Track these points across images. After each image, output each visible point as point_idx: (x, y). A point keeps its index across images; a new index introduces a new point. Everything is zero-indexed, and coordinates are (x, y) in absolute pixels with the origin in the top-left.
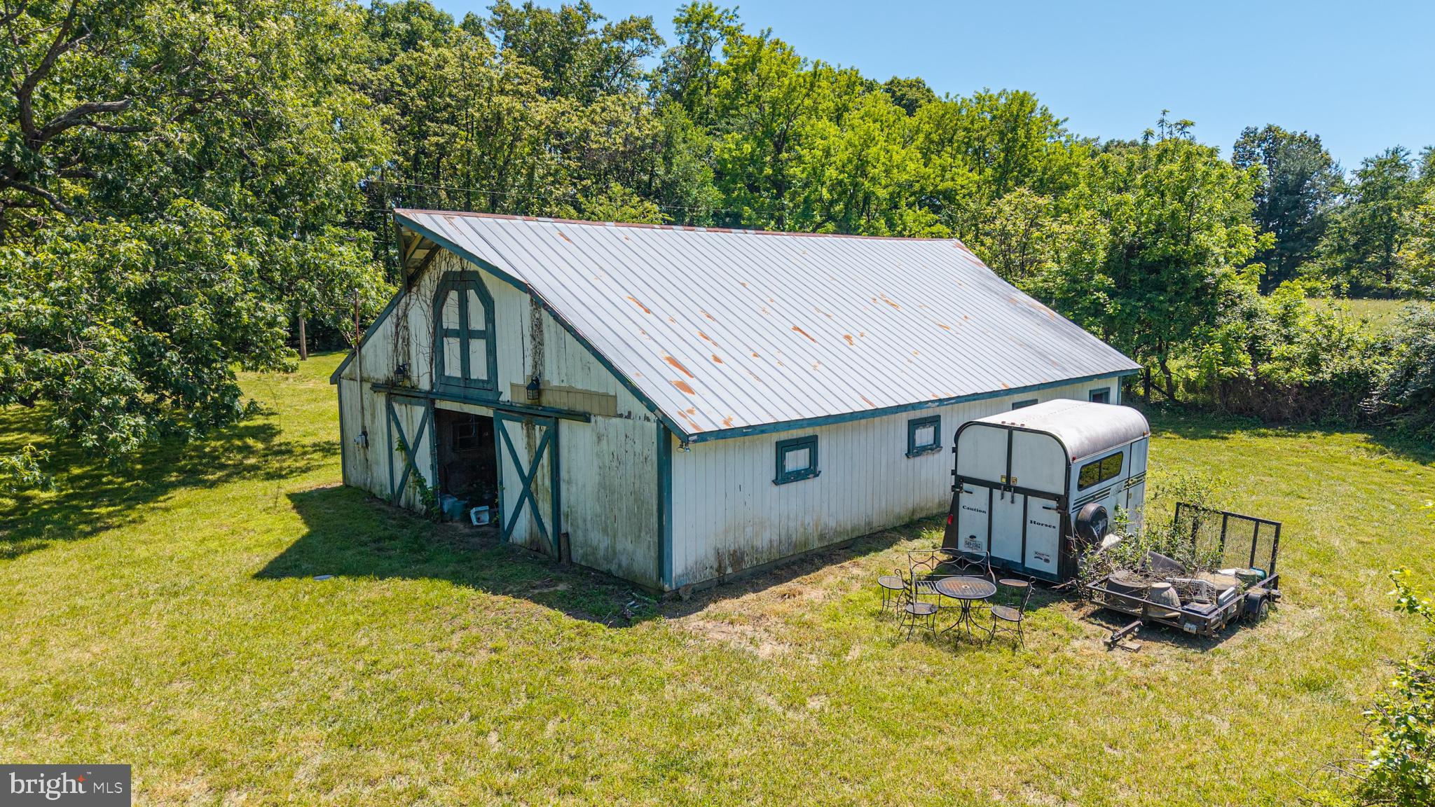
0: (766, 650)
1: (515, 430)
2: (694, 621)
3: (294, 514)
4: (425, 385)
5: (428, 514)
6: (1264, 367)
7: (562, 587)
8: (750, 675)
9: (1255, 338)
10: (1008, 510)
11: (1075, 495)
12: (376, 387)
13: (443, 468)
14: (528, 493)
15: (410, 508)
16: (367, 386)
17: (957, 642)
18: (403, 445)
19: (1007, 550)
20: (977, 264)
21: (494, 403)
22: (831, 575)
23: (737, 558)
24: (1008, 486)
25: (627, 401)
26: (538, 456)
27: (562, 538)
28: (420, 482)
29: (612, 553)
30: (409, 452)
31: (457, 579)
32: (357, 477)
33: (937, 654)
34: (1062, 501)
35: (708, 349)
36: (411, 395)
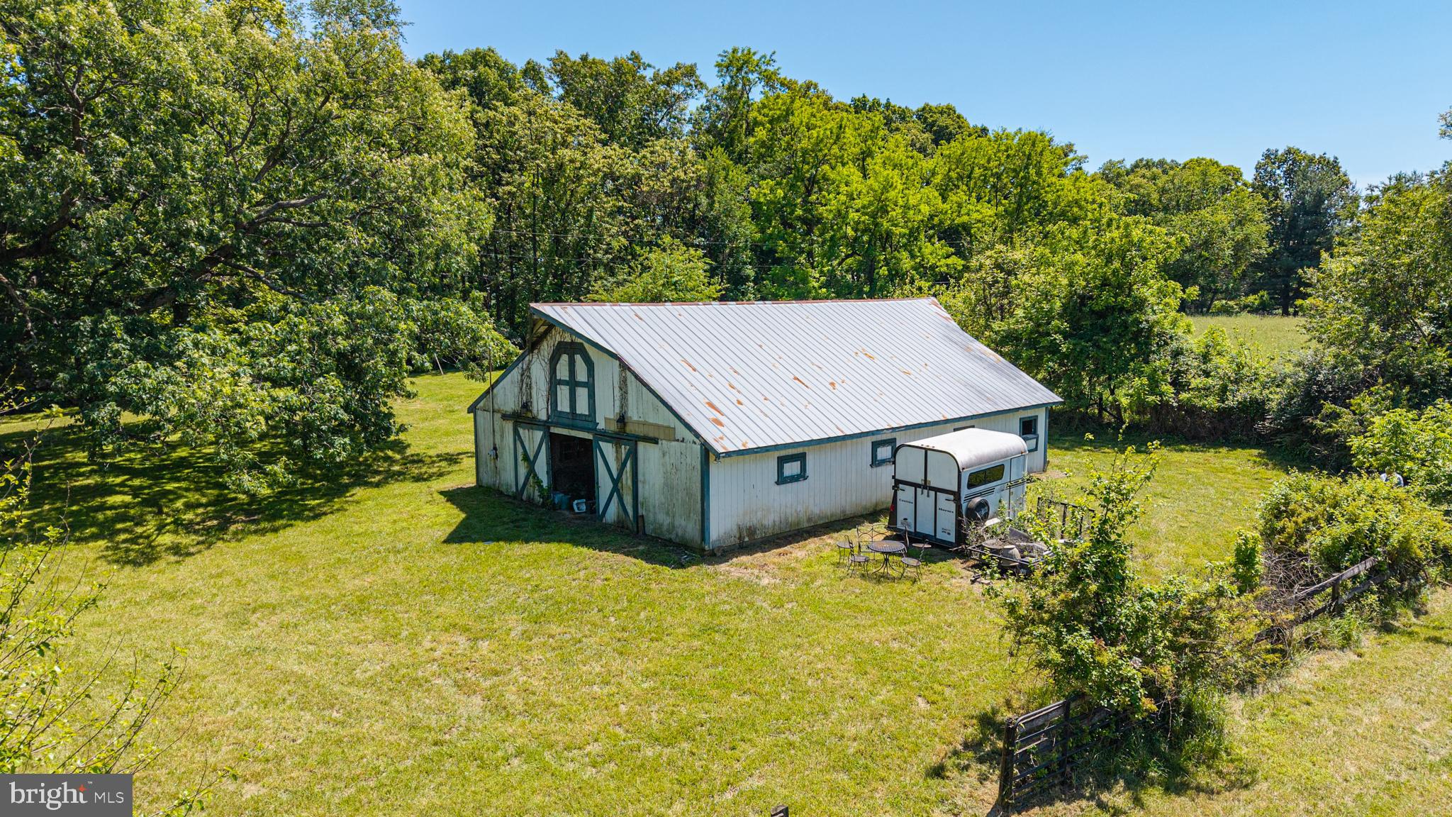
0: (765, 582)
1: (608, 448)
2: (723, 567)
3: (449, 504)
4: (543, 416)
5: (544, 505)
6: (1184, 396)
7: (641, 548)
8: (754, 592)
9: (1179, 373)
10: (926, 500)
11: (965, 492)
12: (505, 417)
13: (554, 473)
14: (616, 489)
15: (530, 500)
16: (498, 416)
17: (880, 578)
18: (526, 458)
19: (926, 528)
20: (946, 318)
21: (593, 429)
22: (812, 543)
23: (751, 531)
24: (925, 486)
25: (681, 432)
26: (624, 465)
27: (639, 518)
28: (539, 482)
29: (672, 527)
30: (530, 462)
31: (576, 543)
32: (487, 479)
33: (869, 585)
34: (957, 496)
35: (734, 395)
36: (533, 423)
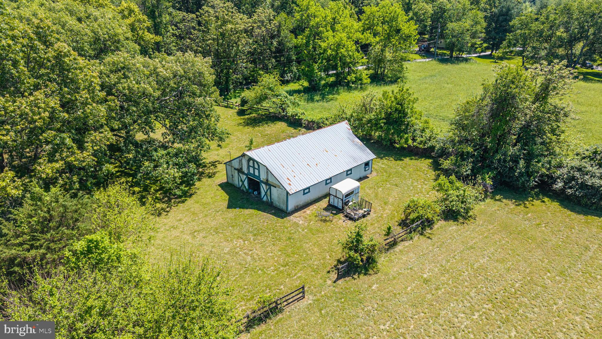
0: (301, 222)
1: (264, 185)
2: (292, 217)
4: (246, 172)
5: (247, 192)
7: (273, 211)
8: (298, 226)
10: (336, 200)
11: (344, 199)
12: (235, 169)
13: (249, 184)
14: (266, 193)
15: (243, 190)
16: (233, 169)
17: (325, 221)
18: (241, 181)
19: (336, 205)
20: (349, 129)
21: (260, 179)
22: (312, 207)
23: (297, 206)
24: (336, 196)
26: (268, 190)
27: (272, 202)
28: (245, 187)
29: (280, 206)
30: (243, 182)
32: (230, 181)
33: (322, 223)
34: (342, 200)
35: (293, 174)
36: (243, 173)
